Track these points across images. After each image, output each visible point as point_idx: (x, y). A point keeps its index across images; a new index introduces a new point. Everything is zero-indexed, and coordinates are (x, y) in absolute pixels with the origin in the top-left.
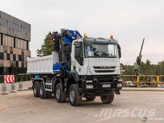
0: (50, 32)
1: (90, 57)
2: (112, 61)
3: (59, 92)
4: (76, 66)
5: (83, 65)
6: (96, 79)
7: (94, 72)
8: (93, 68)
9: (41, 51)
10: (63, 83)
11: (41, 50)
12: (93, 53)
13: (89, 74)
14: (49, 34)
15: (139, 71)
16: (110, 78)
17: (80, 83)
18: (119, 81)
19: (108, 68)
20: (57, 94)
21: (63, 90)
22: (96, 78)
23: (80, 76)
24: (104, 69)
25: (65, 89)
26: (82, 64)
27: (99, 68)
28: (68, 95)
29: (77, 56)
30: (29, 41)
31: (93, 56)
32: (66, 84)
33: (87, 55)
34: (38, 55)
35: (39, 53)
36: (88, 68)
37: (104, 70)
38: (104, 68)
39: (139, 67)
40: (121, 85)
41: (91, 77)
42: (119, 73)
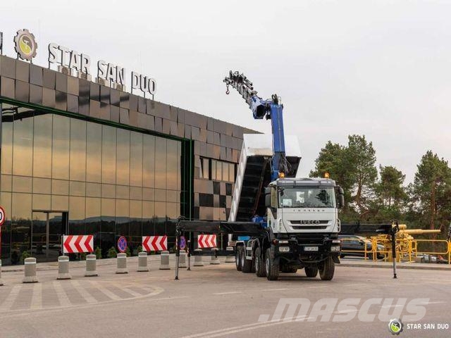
2: (317, 211)
5: (276, 218)
7: (292, 229)
8: (290, 224)
14: (327, 147)
16: (318, 237)
18: (333, 241)
19: (314, 222)
22: (294, 237)
36: (282, 223)
37: (306, 225)
38: (307, 222)
40: (338, 248)
41: (287, 236)
42: (336, 231)
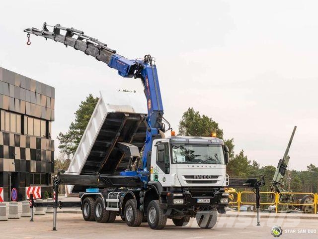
0: (91, 95)
1: (180, 163)
2: (209, 167)
3: (131, 212)
4: (159, 175)
5: (169, 173)
6: (188, 192)
7: (185, 182)
8: (184, 178)
9: (68, 137)
10: (138, 198)
11: (69, 135)
12: (184, 157)
13: (178, 185)
15: (281, 186)
16: (209, 190)
17: (164, 196)
18: (223, 194)
19: (207, 177)
20: (127, 215)
21: (138, 208)
22: (187, 190)
23: (165, 188)
24: (200, 178)
25: (141, 207)
26: (167, 172)
27: (192, 177)
28: (146, 214)
29: (161, 162)
30: (51, 121)
31: (185, 161)
32: (142, 199)
33: (176, 160)
34: (62, 145)
35: (64, 142)
36: (176, 177)
37: (199, 180)
39: (283, 177)
40: (226, 201)
41: (181, 189)
42: (225, 185)
